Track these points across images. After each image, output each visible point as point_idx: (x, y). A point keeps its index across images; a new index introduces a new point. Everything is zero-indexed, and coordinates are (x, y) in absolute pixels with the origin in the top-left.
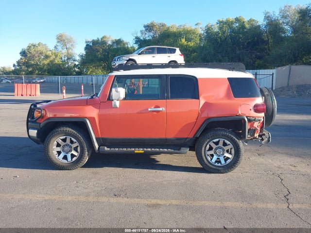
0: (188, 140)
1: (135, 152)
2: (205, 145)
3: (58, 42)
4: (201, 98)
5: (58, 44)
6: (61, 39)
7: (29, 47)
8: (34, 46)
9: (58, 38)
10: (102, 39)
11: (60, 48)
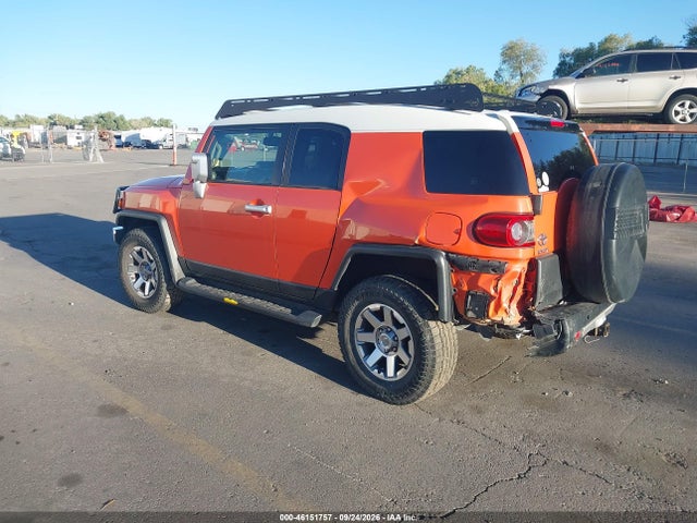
0: (319, 293)
1: (226, 300)
2: (350, 313)
3: (504, 62)
4: (346, 187)
5: (504, 67)
6: (511, 55)
7: (448, 77)
8: (458, 73)
9: (503, 54)
10: (601, 44)
11: (506, 76)
